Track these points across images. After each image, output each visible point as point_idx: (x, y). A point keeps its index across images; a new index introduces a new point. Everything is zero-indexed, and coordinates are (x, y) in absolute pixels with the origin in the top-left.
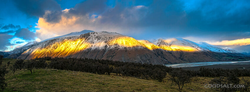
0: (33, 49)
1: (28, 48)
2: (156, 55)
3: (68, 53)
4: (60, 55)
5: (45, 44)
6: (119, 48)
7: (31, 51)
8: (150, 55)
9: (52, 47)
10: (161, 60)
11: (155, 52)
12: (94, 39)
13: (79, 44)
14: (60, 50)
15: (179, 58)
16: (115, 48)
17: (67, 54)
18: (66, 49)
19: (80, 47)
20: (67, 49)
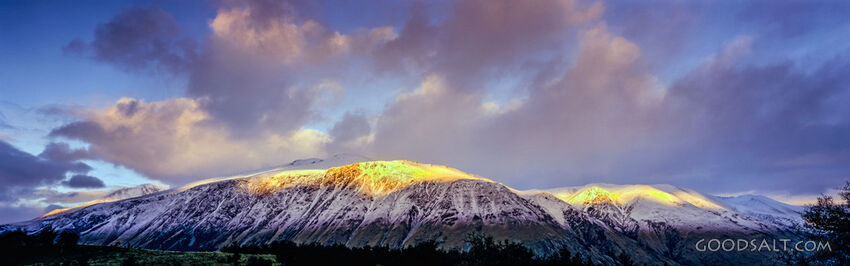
0: (139, 216)
1: (116, 209)
2: (581, 242)
3: (280, 231)
4: (250, 238)
5: (190, 198)
6: (457, 219)
7: (128, 224)
8: (560, 242)
9: (219, 208)
10: (601, 260)
11: (578, 233)
12: (373, 184)
13: (321, 200)
14: (249, 220)
15: (666, 254)
16: (443, 217)
17: (276, 236)
18: (272, 217)
19: (325, 212)
20: (277, 218)
